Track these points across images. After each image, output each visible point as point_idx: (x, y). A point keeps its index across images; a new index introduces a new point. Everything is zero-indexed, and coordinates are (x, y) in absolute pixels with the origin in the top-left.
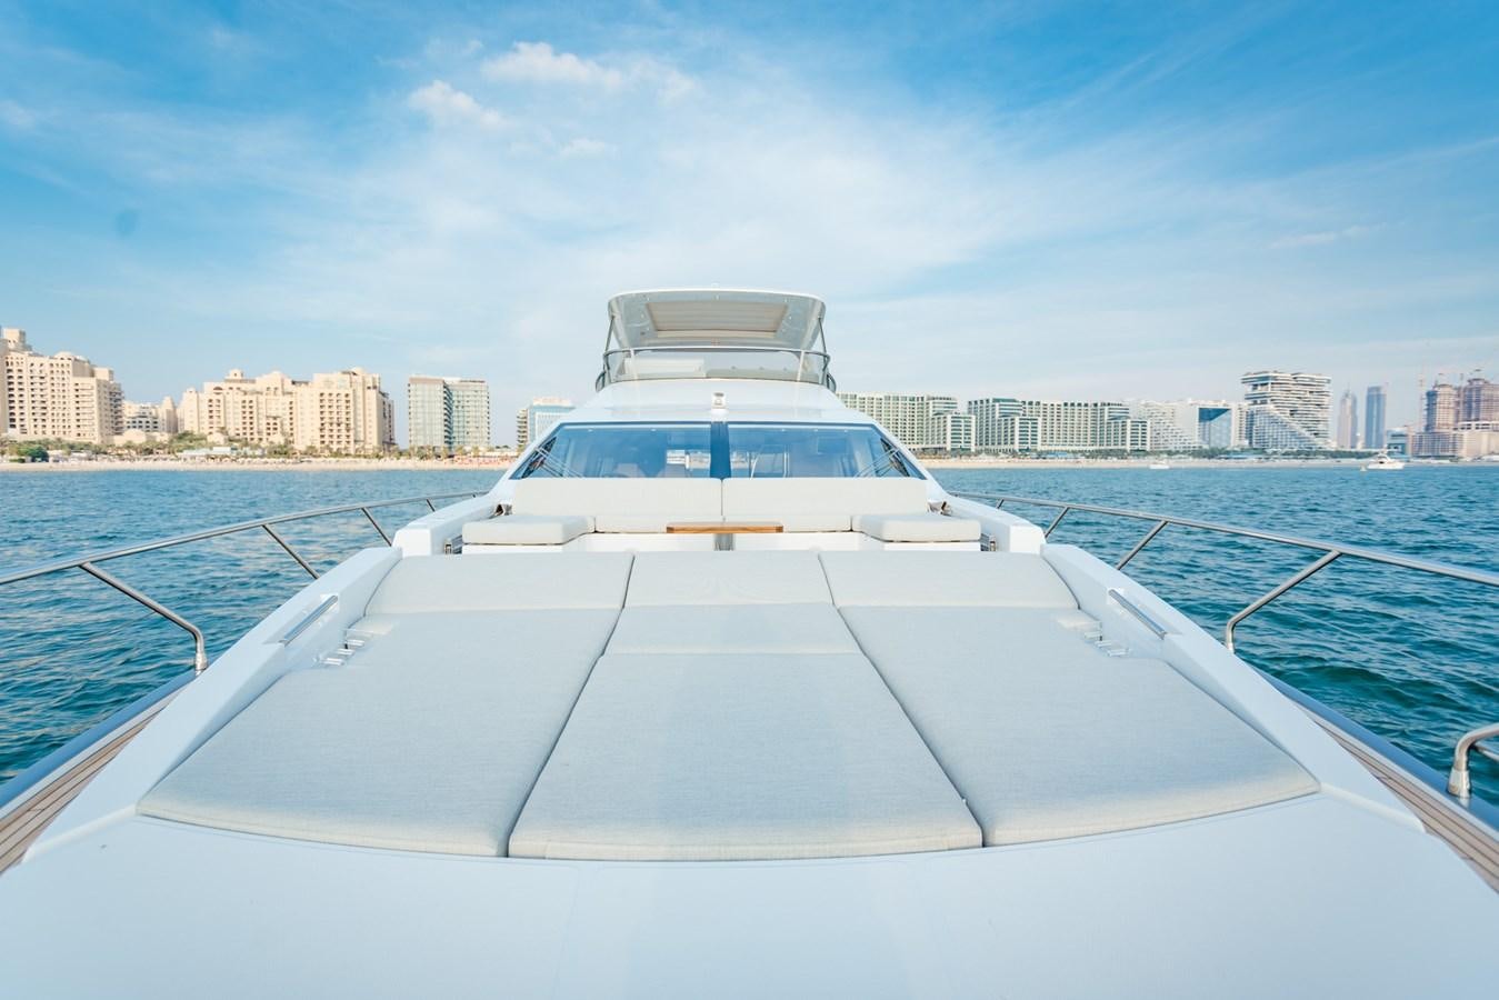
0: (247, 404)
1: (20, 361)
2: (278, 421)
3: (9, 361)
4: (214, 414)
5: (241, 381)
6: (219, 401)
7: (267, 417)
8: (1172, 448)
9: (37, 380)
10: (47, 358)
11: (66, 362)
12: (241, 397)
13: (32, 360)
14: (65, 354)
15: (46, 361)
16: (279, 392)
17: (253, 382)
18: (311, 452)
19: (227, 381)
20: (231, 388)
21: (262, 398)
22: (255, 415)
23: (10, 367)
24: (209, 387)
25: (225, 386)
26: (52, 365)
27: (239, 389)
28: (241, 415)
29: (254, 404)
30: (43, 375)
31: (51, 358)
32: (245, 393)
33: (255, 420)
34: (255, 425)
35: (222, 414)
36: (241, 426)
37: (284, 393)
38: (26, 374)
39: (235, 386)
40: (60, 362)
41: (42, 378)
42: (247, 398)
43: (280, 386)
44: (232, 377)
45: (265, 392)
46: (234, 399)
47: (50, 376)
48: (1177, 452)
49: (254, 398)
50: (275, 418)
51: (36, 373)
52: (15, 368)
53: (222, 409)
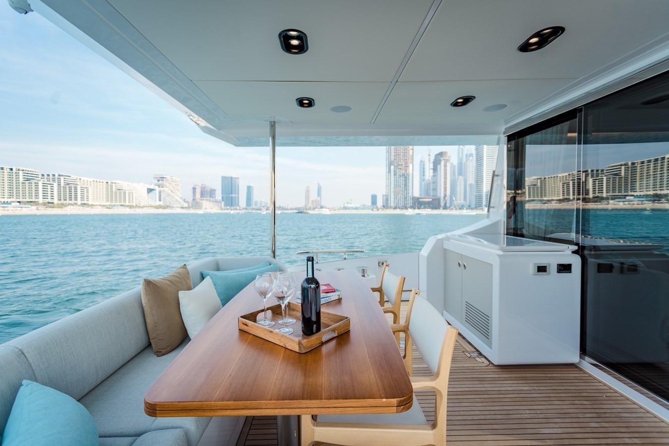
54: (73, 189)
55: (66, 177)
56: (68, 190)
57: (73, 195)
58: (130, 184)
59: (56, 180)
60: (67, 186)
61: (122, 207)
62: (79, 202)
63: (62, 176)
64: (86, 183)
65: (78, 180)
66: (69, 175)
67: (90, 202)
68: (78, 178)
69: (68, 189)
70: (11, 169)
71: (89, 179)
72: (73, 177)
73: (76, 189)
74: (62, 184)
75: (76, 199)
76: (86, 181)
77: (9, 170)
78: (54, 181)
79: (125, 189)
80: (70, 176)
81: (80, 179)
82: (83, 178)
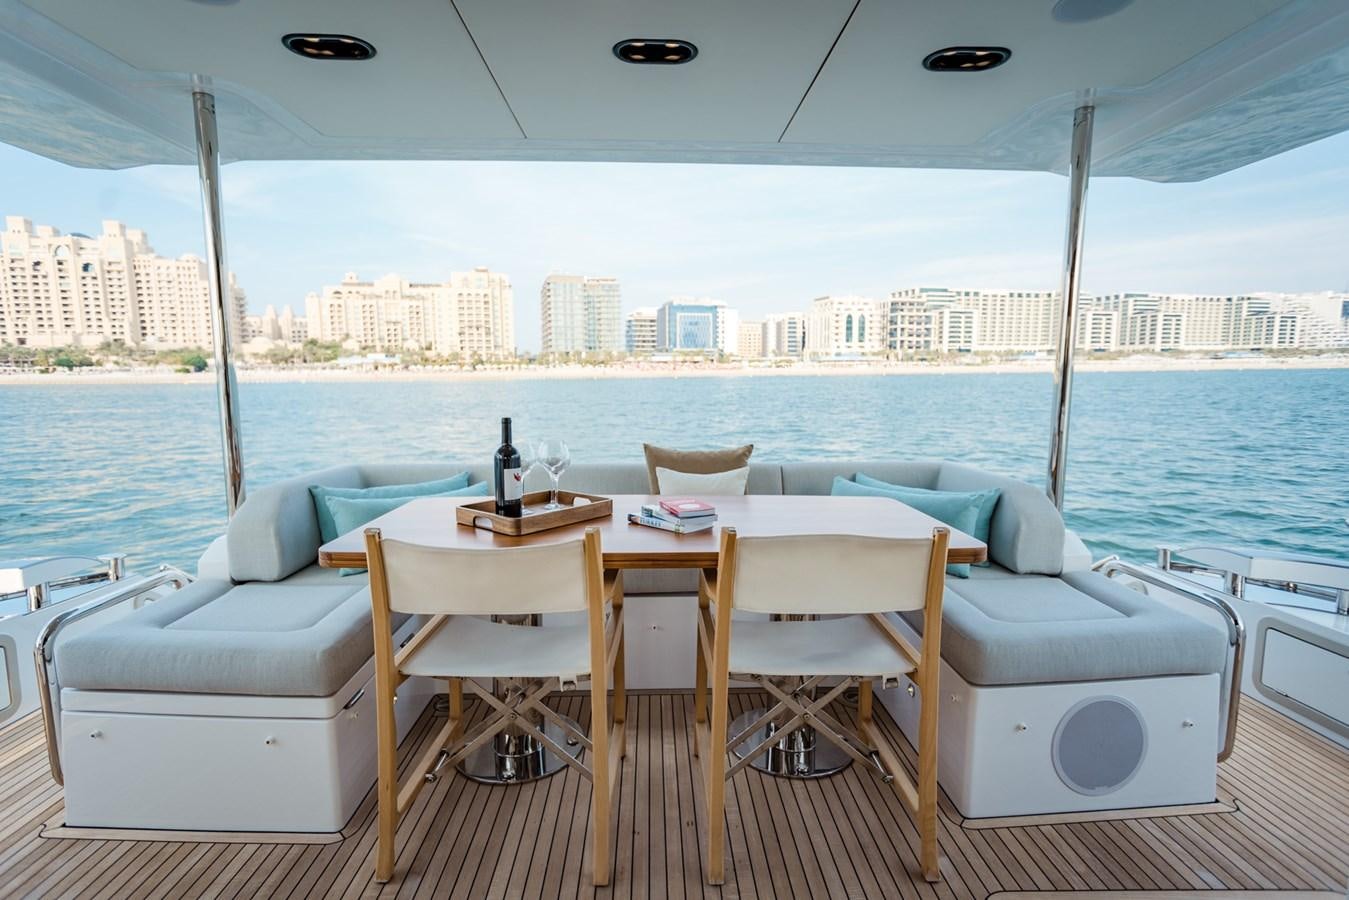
0: (367, 308)
1: (147, 264)
2: (399, 327)
3: (136, 264)
4: (336, 319)
5: (359, 284)
6: (339, 306)
7: (388, 322)
8: (1321, 346)
9: (164, 284)
10: (174, 261)
11: (191, 264)
12: (360, 302)
13: (159, 262)
14: (190, 256)
15: (172, 263)
16: (398, 295)
17: (371, 285)
18: (454, 359)
19: (345, 284)
20: (350, 292)
21: (382, 302)
22: (375, 320)
23: (137, 271)
24: (328, 291)
25: (344, 290)
26: (178, 268)
27: (358, 293)
28: (362, 321)
29: (374, 309)
30: (171, 279)
31: (177, 260)
32: (364, 297)
33: (376, 326)
34: (376, 331)
35: (343, 319)
36: (362, 333)
37: (403, 297)
38: (153, 278)
39: (354, 289)
40: (186, 265)
41: (169, 282)
42: (368, 302)
43: (399, 290)
44: (347, 280)
45: (384, 295)
46: (354, 303)
47: (177, 280)
48: (1329, 351)
49: (373, 302)
50: (395, 323)
51: (163, 277)
52: (142, 271)
53: (343, 314)
54: (1149, 320)
55: (1139, 298)
56: (1139, 324)
57: (1148, 332)
58: (1292, 296)
59: (1121, 305)
60: (1139, 316)
61: (1256, 354)
62: (1158, 347)
63: (1131, 296)
64: (1179, 306)
65: (1164, 301)
66: (1144, 293)
67: (1182, 346)
68: (1165, 296)
69: (1139, 321)
70: (1049, 295)
71: (1187, 297)
72: (1154, 295)
73: (1154, 319)
74: (1130, 312)
75: (1152, 341)
76: (1179, 302)
77: (1046, 298)
78: (1116, 307)
79: (1271, 310)
80: (1146, 296)
81: (1168, 298)
82: (1173, 297)
